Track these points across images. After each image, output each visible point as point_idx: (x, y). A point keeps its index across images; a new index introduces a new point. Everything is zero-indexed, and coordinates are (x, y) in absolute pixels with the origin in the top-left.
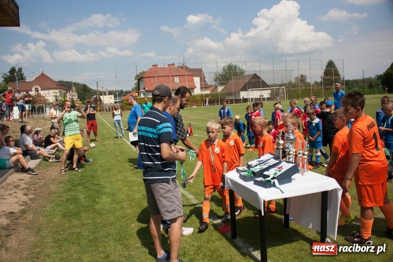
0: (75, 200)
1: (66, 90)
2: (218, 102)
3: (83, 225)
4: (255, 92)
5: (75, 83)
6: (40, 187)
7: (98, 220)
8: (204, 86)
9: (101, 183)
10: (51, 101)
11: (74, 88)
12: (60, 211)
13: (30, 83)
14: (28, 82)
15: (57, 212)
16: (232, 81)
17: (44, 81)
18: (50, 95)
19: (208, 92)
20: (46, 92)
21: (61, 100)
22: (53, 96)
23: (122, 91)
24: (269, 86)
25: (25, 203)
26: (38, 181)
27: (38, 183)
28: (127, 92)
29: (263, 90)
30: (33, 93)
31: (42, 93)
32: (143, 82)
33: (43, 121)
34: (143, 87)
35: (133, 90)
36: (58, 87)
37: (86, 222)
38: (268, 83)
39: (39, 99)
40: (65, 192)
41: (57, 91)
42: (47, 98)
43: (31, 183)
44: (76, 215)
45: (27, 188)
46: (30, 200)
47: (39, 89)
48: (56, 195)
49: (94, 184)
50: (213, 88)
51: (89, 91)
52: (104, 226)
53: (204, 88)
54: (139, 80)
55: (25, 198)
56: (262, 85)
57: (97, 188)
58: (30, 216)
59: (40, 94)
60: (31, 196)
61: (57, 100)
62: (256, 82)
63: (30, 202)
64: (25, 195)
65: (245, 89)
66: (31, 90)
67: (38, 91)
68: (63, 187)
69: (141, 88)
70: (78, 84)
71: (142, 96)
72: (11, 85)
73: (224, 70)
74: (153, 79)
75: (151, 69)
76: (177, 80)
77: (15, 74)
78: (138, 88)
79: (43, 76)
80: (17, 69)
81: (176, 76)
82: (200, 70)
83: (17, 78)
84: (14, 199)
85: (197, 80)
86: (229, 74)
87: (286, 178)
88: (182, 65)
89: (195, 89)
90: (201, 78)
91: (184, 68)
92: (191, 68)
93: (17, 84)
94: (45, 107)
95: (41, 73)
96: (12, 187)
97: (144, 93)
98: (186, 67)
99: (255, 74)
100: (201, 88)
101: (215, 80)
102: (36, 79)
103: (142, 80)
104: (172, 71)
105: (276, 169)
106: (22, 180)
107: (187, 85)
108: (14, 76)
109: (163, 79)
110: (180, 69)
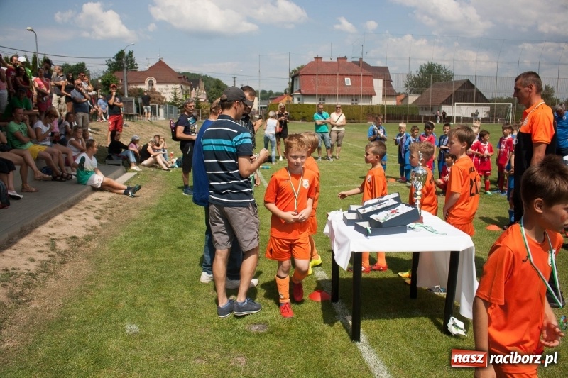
0: (157, 232)
1: (191, 86)
2: (405, 119)
3: (153, 261)
4: (464, 108)
5: (206, 76)
6: (119, 211)
7: (174, 259)
8: (389, 93)
9: (196, 214)
10: (168, 100)
11: (202, 84)
12: (133, 242)
13: (142, 73)
14: (139, 72)
15: (128, 244)
16: (431, 89)
17: (161, 71)
18: (168, 91)
19: (393, 102)
20: (163, 86)
21: (181, 100)
22: (172, 93)
23: (271, 92)
24: (487, 101)
25: (95, 228)
26: (118, 203)
27: (117, 206)
28: (278, 95)
29: (476, 105)
30: (145, 87)
31: (158, 88)
32: (298, 81)
33: (149, 127)
34: (298, 89)
35: (286, 92)
36: (179, 80)
37: (159, 258)
38: (488, 97)
39: (154, 96)
40: (147, 220)
41: (178, 86)
42: (163, 95)
43: (108, 206)
44: (151, 249)
45: (101, 211)
46: (101, 225)
47: (155, 82)
48: (136, 223)
49: (188, 215)
50: (401, 97)
52: (178, 266)
53: (387, 96)
54: (293, 78)
55: (96, 223)
56: (477, 98)
57: (188, 219)
58: (95, 244)
59: (155, 89)
60: (104, 221)
61: (176, 99)
62: (467, 92)
63: (100, 227)
64: (98, 218)
65: (448, 102)
66: (143, 83)
67: (153, 85)
68: (147, 214)
69: (295, 90)
70: (210, 78)
71: (296, 101)
72: (117, 75)
73: (421, 71)
74: (313, 77)
75: (311, 63)
76: (348, 81)
77: (124, 60)
78: (292, 90)
79: (161, 64)
80: (127, 53)
81: (347, 76)
82: (385, 69)
83: (125, 66)
84: (82, 222)
85: (378, 84)
86: (429, 77)
87: (398, 225)
88: (358, 60)
89: (374, 97)
90: (384, 81)
91: (361, 64)
92: (371, 65)
93: (125, 74)
94: (159, 107)
95: (158, 61)
96: (83, 207)
97: (298, 97)
98: (364, 63)
99: (468, 81)
100: (383, 96)
101: (407, 86)
102: (151, 68)
103: (297, 78)
104: (342, 67)
105: (389, 212)
106: (99, 200)
107: (362, 90)
108: (122, 62)
109: (328, 78)
110: (355, 66)
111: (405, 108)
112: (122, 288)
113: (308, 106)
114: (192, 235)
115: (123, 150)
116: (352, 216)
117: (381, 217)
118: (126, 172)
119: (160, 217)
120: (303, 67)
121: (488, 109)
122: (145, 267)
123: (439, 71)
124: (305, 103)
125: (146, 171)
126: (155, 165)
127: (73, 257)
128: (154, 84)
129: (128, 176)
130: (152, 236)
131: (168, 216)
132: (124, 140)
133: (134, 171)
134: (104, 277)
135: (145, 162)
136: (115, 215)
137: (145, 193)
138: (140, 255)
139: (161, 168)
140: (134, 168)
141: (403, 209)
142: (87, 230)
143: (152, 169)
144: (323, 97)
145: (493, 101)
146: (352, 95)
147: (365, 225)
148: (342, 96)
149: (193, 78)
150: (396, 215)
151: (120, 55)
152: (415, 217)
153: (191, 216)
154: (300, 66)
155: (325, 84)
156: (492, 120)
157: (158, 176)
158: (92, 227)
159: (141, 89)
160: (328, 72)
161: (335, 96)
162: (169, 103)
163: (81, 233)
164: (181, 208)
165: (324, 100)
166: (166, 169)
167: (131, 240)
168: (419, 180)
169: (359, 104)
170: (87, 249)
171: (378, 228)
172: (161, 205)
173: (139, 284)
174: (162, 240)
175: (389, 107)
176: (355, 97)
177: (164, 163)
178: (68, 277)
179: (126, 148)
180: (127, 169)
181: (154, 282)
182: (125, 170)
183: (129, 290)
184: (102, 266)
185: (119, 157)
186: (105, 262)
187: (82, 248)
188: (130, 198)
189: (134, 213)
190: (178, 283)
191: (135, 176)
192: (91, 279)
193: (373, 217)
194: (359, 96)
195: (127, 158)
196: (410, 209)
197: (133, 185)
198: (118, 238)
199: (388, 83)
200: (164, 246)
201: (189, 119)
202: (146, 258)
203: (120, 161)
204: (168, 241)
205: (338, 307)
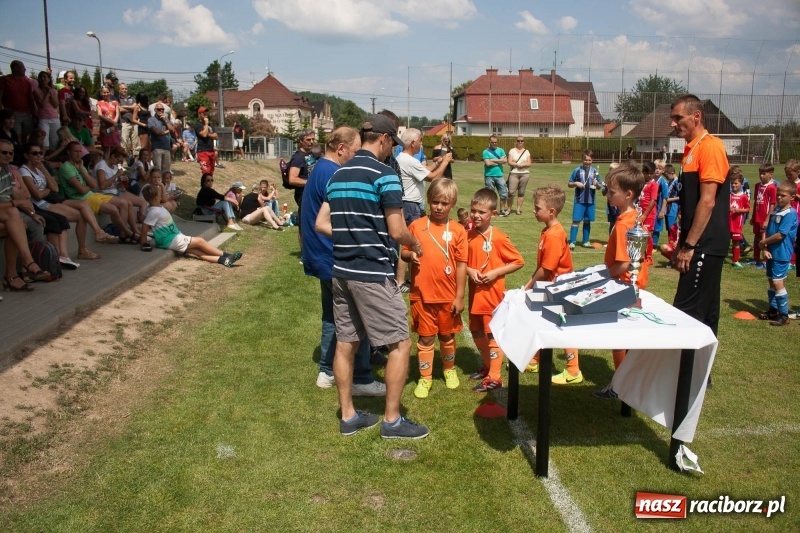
0: (262, 317)
1: (312, 111)
3: (257, 358)
5: (334, 97)
6: (211, 286)
7: (286, 354)
8: (593, 119)
10: (280, 131)
11: (328, 108)
12: (229, 330)
13: (245, 93)
14: (241, 92)
15: (222, 332)
16: (654, 114)
17: (271, 91)
18: (280, 118)
19: (599, 134)
20: (274, 112)
21: (298, 131)
22: (286, 121)
23: (425, 119)
24: (737, 131)
25: (176, 310)
26: (209, 275)
27: (208, 279)
28: (435, 123)
30: (249, 113)
31: (266, 113)
32: (464, 104)
33: (254, 168)
34: (463, 115)
35: (446, 120)
36: (296, 103)
37: (264, 354)
38: (739, 125)
39: (259, 125)
40: (249, 300)
41: (294, 111)
42: (273, 124)
43: (196, 278)
44: (254, 340)
45: (186, 286)
46: (186, 306)
47: (262, 105)
48: (233, 303)
49: (307, 293)
50: (611, 126)
51: (358, 116)
52: (292, 365)
53: (591, 124)
54: (457, 99)
55: (178, 302)
56: (722, 126)
57: (306, 299)
58: (176, 333)
59: (262, 116)
60: (189, 300)
61: (291, 130)
63: (185, 309)
64: (181, 296)
66: (246, 107)
67: (259, 109)
68: (249, 290)
69: (459, 116)
70: (340, 101)
71: (460, 132)
72: (210, 96)
73: (640, 88)
74: (484, 98)
75: (482, 78)
76: (534, 103)
77: (219, 75)
78: (454, 116)
79: (270, 81)
80: (222, 65)
81: (534, 95)
82: (588, 86)
83: (221, 83)
84: (159, 300)
85: (577, 107)
86: (651, 97)
87: (605, 311)
88: (549, 73)
89: (571, 126)
90: (586, 103)
91: (553, 79)
92: (568, 80)
93: (220, 96)
94: (268, 141)
95: (267, 75)
96: (161, 281)
97: (464, 126)
98: (558, 77)
99: (709, 102)
100: (585, 124)
101: (619, 110)
102: (256, 86)
103: (463, 99)
104: (526, 83)
105: (592, 291)
106: (183, 270)
107: (554, 115)
108: (217, 78)
109: (505, 99)
110: (545, 81)
111: (616, 141)
112: (213, 394)
113: (478, 139)
114: (311, 321)
115: (217, 201)
116: (539, 297)
117: (581, 299)
118: (221, 232)
119: (268, 295)
120: (470, 83)
121: (738, 142)
122: (246, 365)
123: (666, 88)
124: (473, 134)
125: (248, 231)
126: (261, 221)
127: (146, 350)
128: (261, 109)
129: (224, 237)
130: (256, 322)
131: (279, 294)
132: (219, 188)
133: (232, 230)
134: (189, 378)
135: (248, 218)
136: (205, 292)
137: (248, 262)
138: (238, 349)
139: (269, 226)
140: (232, 226)
141: (613, 288)
142: (166, 312)
143: (257, 228)
144: (499, 126)
145: (746, 130)
146: (541, 124)
147: (558, 309)
148: (526, 125)
149: (315, 100)
150: (603, 296)
151: (213, 69)
152: (629, 299)
153: (311, 294)
154: (466, 82)
155: (501, 108)
156: (744, 159)
157: (265, 237)
158: (173, 308)
159: (243, 116)
160: (506, 91)
161: (515, 124)
162: (281, 135)
163: (158, 317)
164: (296, 283)
165: (500, 130)
166: (277, 227)
167: (227, 327)
168: (637, 246)
169: (550, 136)
170: (165, 339)
171: (577, 315)
172: (268, 278)
173: (237, 389)
174: (269, 328)
175: (593, 141)
176: (544, 126)
177: (273, 219)
178: (139, 378)
179: (222, 198)
180: (222, 227)
181: (258, 386)
182: (219, 229)
183: (222, 397)
184: (187, 363)
185: (212, 210)
186: (190, 357)
187: (159, 338)
188: (226, 269)
189: (232, 290)
190: (291, 389)
191: (233, 237)
192: (171, 380)
193: (569, 298)
194: (550, 124)
195: (222, 212)
196: (623, 287)
197: (230, 250)
198: (209, 324)
199: (591, 106)
200: (272, 336)
201: (306, 158)
202: (247, 352)
203: (213, 217)
204: (277, 328)
205: (517, 426)
